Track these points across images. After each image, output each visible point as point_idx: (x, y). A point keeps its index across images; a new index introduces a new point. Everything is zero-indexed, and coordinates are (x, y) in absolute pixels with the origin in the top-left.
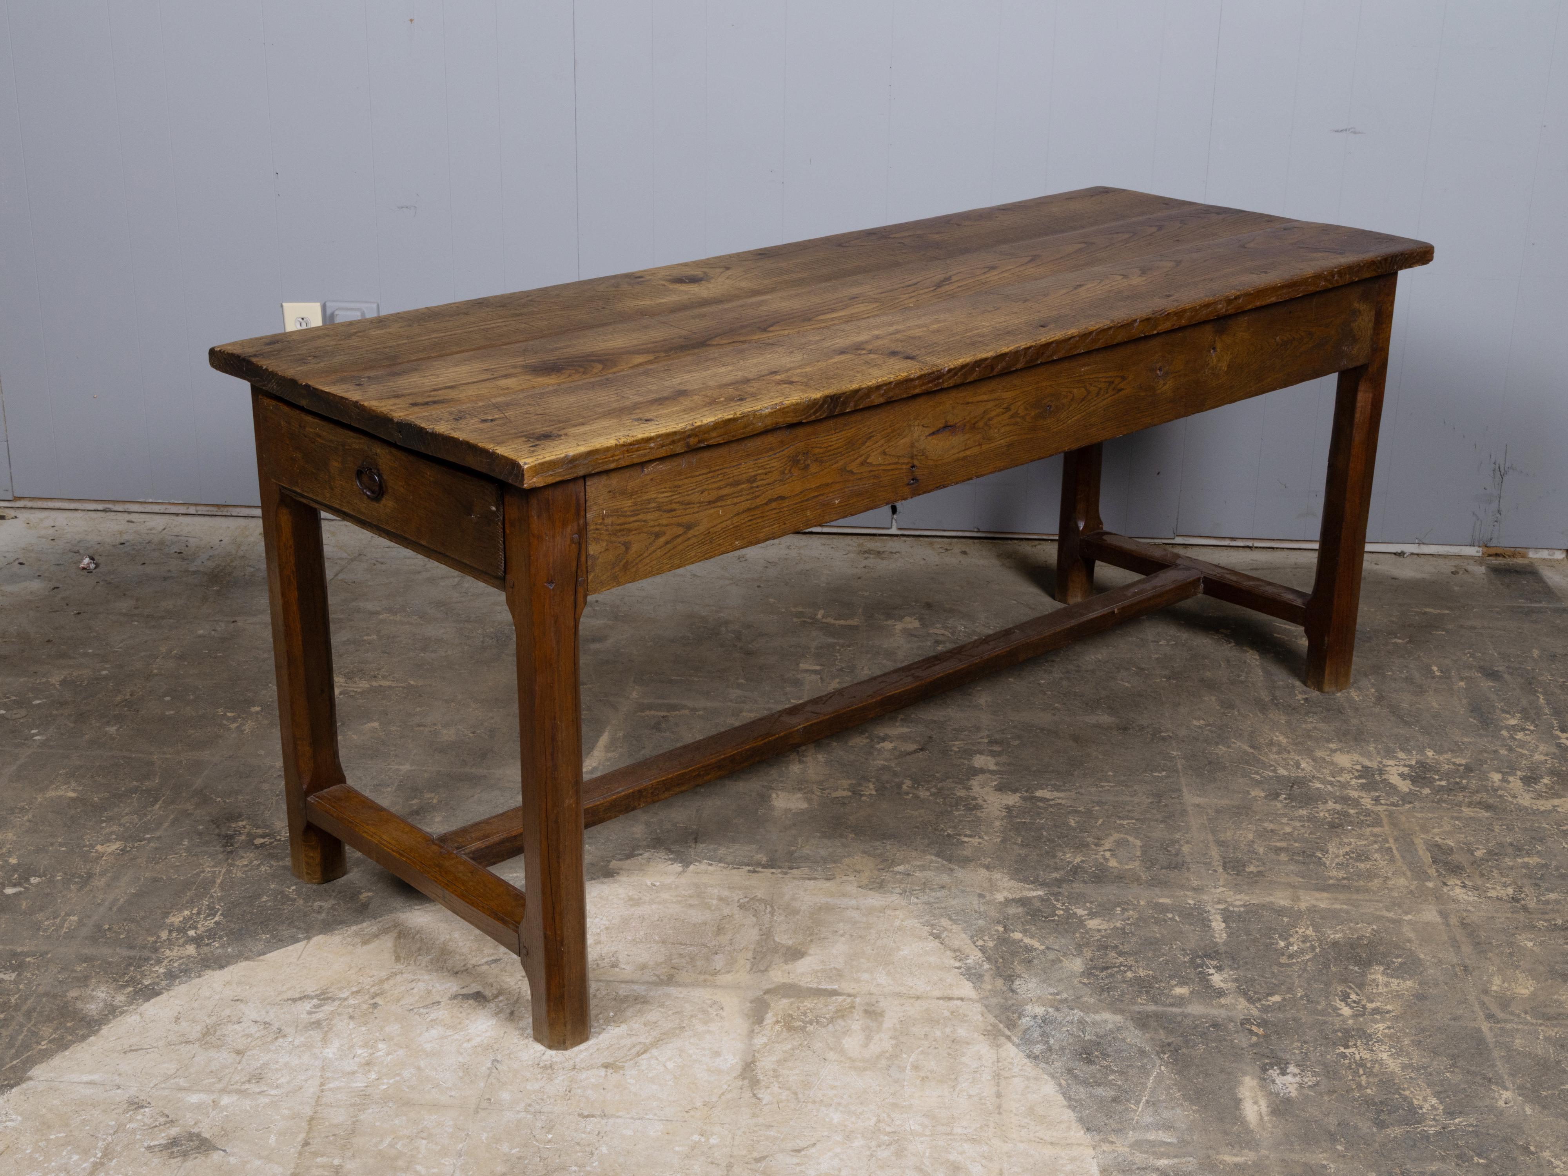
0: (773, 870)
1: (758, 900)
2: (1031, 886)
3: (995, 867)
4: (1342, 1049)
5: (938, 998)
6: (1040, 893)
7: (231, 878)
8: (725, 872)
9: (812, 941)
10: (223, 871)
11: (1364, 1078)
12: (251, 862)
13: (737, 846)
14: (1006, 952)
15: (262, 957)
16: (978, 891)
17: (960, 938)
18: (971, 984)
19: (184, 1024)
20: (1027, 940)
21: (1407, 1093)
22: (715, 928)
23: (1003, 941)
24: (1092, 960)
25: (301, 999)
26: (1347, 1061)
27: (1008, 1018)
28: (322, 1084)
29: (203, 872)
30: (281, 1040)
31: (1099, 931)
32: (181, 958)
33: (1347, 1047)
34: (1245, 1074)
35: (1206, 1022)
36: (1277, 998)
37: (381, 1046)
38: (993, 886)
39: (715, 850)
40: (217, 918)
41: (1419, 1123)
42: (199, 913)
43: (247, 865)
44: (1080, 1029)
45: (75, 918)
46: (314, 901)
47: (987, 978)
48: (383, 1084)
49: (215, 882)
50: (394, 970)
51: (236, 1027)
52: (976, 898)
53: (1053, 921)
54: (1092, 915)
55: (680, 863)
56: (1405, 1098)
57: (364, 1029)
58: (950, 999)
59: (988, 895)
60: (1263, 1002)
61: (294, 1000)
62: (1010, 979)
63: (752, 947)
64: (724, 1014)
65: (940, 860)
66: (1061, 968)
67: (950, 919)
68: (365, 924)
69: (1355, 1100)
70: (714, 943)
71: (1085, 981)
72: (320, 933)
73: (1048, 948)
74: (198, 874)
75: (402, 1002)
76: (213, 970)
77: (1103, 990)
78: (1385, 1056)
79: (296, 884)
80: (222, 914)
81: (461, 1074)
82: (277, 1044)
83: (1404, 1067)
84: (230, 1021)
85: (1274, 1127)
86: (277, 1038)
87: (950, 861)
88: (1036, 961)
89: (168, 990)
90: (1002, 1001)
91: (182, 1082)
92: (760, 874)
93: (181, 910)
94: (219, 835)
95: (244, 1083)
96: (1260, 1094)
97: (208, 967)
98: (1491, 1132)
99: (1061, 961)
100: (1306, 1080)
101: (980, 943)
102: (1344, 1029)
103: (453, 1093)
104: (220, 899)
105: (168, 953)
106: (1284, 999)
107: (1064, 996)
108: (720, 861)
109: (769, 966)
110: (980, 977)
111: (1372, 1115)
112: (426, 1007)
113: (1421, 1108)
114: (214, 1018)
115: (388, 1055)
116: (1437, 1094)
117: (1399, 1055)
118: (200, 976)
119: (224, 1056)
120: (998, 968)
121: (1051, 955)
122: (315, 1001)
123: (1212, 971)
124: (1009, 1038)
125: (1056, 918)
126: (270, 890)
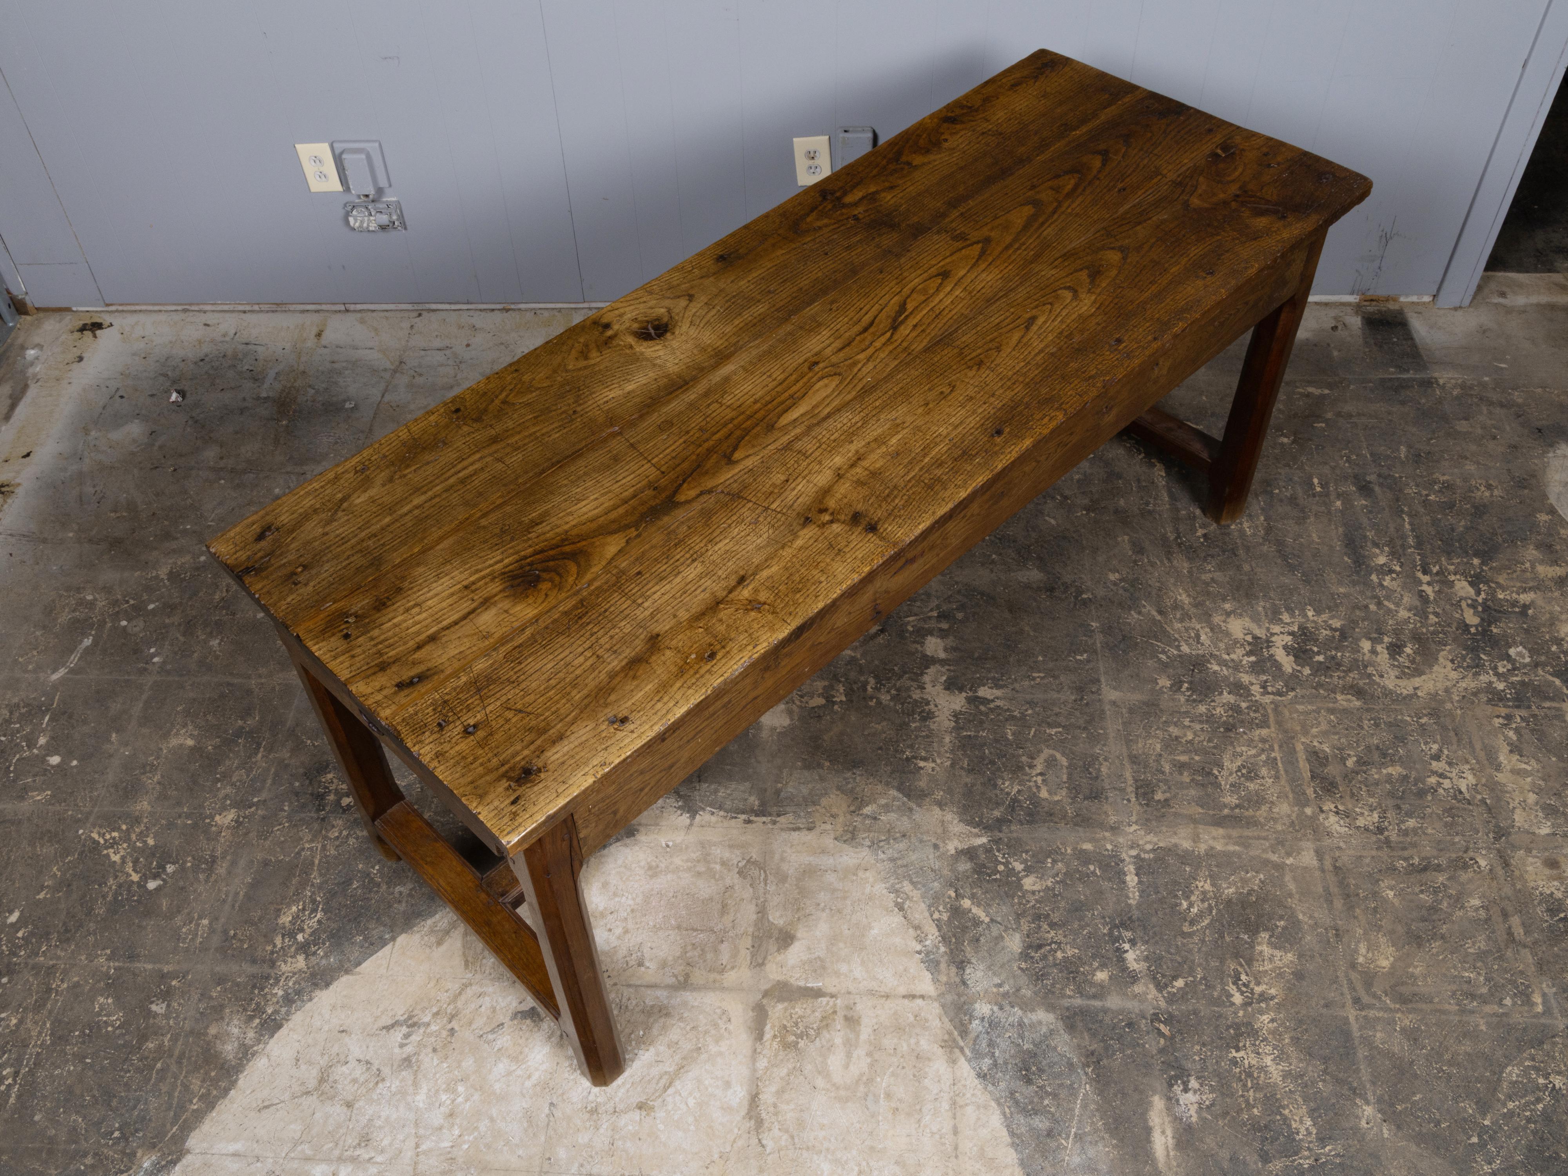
0: (764, 819)
1: (753, 863)
2: (976, 830)
3: (946, 804)
4: (1234, 1053)
5: (904, 997)
6: (984, 840)
7: (326, 856)
8: (726, 823)
9: (799, 919)
10: (320, 846)
11: (1251, 1093)
12: (341, 833)
13: (733, 785)
14: (958, 927)
15: (358, 969)
16: (934, 841)
17: (920, 912)
18: (930, 976)
19: (303, 1067)
20: (975, 910)
21: (1286, 1112)
22: (720, 906)
23: (956, 912)
24: (1028, 936)
25: (393, 1026)
26: (1238, 1070)
27: (961, 1021)
28: (417, 1146)
29: (303, 849)
30: (380, 1085)
31: (1033, 893)
32: (295, 974)
33: (1238, 1050)
34: (1155, 1092)
35: (1122, 1020)
36: (1180, 983)
37: (461, 1089)
38: (945, 835)
39: (716, 791)
40: (319, 916)
41: (1296, 1154)
42: (304, 909)
43: (337, 838)
44: (1019, 1035)
45: (205, 922)
46: (395, 885)
47: (943, 966)
48: (464, 1142)
49: (313, 863)
50: (464, 981)
51: (344, 1068)
52: (932, 850)
53: (996, 880)
54: (1028, 870)
55: (688, 812)
56: (1285, 1119)
57: (445, 1065)
58: (914, 997)
59: (941, 845)
60: (1169, 989)
61: (388, 1028)
62: (961, 965)
63: (751, 930)
64: (731, 1027)
65: (901, 796)
66: (1003, 948)
67: (912, 883)
68: (437, 916)
69: (1245, 1124)
70: (720, 926)
71: (1023, 965)
72: (403, 931)
73: (992, 920)
74: (299, 853)
75: (474, 1026)
76: (321, 989)
77: (1038, 979)
78: (1268, 1060)
79: (379, 862)
80: (323, 909)
81: (525, 1125)
82: (378, 1091)
83: (1286, 1075)
84: (338, 1062)
85: (1178, 1166)
86: (377, 1083)
87: (908, 796)
88: (982, 939)
89: (287, 1020)
90: (956, 997)
91: (308, 1150)
92: (754, 825)
93: (289, 906)
94: (312, 794)
95: (355, 1147)
96: (1167, 1119)
97: (316, 985)
98: (1355, 1163)
99: (1002, 937)
100: (1204, 1098)
101: (936, 916)
102: (1236, 1024)
103: (520, 1152)
104: (320, 888)
105: (284, 968)
106: (1186, 984)
107: (1006, 987)
108: (720, 808)
109: (765, 958)
110: (938, 963)
111: (1257, 1145)
112: (492, 1031)
113: (1298, 1133)
114: (326, 1057)
115: (466, 1101)
116: (1312, 1112)
117: (1281, 1059)
118: (311, 1000)
119: (337, 1111)
120: (951, 950)
121: (995, 930)
122: (404, 1030)
123: (1127, 946)
124: (962, 1050)
125: (998, 876)
126: (359, 871)
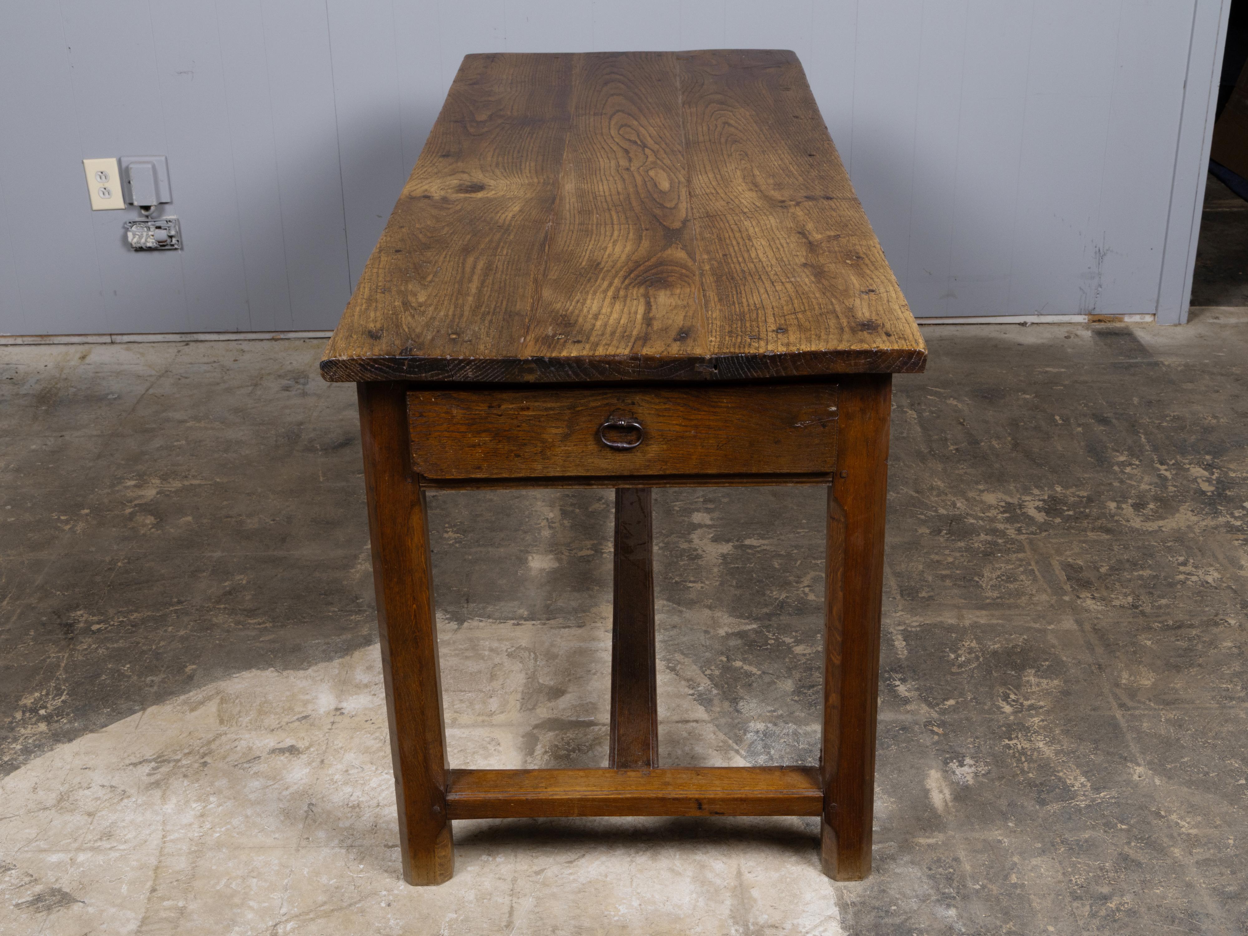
0: (534, 622)
1: (522, 649)
2: (746, 621)
3: (716, 607)
4: (1007, 741)
5: (677, 722)
6: (754, 626)
7: (73, 661)
8: (494, 626)
9: (570, 680)
10: (66, 655)
11: (1026, 764)
12: (90, 646)
13: (502, 604)
14: (730, 678)
15: (104, 729)
16: (704, 628)
17: (692, 670)
18: (703, 708)
19: (41, 793)
20: (746, 667)
21: (1061, 774)
22: (489, 676)
23: (726, 669)
24: (800, 681)
25: (140, 763)
26: (1011, 751)
27: (736, 735)
28: (164, 837)
29: (49, 657)
30: (126, 801)
31: (804, 655)
32: (34, 735)
33: (1010, 739)
34: (931, 768)
35: (896, 727)
36: (951, 702)
37: (212, 799)
38: (716, 624)
39: (484, 608)
40: (63, 698)
41: (1073, 799)
42: (47, 694)
43: (86, 649)
44: (794, 740)
46: (147, 676)
47: (716, 701)
48: (216, 832)
49: (59, 666)
50: (219, 732)
51: (87, 792)
52: (703, 634)
53: (767, 649)
54: (798, 642)
55: (456, 621)
56: (1060, 779)
57: (196, 785)
58: (687, 722)
59: (712, 631)
60: (941, 706)
61: (135, 765)
62: (735, 701)
63: (520, 689)
64: (501, 749)
65: (671, 604)
66: (776, 689)
67: (683, 654)
68: (191, 694)
69: (1020, 783)
70: (488, 688)
71: (796, 698)
72: (154, 704)
73: (764, 673)
74: (44, 660)
75: (227, 760)
76: (63, 743)
77: (811, 706)
78: (1041, 745)
79: (130, 663)
80: (67, 694)
81: (282, 818)
82: (123, 804)
83: (1057, 753)
84: (81, 787)
85: (957, 811)
86: (122, 799)
87: (679, 604)
88: (755, 685)
89: (25, 764)
90: (730, 720)
91: (43, 845)
92: (523, 626)
93: (31, 693)
94: (60, 624)
95: (96, 841)
96: (944, 784)
97: (58, 741)
98: (1129, 802)
99: (775, 683)
100: (980, 769)
101: (708, 672)
102: (1008, 724)
103: (277, 836)
104: (65, 680)
105: (23, 731)
106: (957, 703)
107: (780, 712)
108: (489, 617)
109: (535, 705)
110: (711, 700)
111: (1035, 795)
112: (249, 762)
113: (1073, 786)
114: (67, 786)
115: (218, 806)
116: (1085, 774)
117: (1052, 743)
118: (52, 750)
119: (78, 819)
120: (724, 692)
121: (767, 679)
122: (153, 764)
123: (897, 683)
124: (737, 752)
125: (769, 647)
126: (108, 669)
